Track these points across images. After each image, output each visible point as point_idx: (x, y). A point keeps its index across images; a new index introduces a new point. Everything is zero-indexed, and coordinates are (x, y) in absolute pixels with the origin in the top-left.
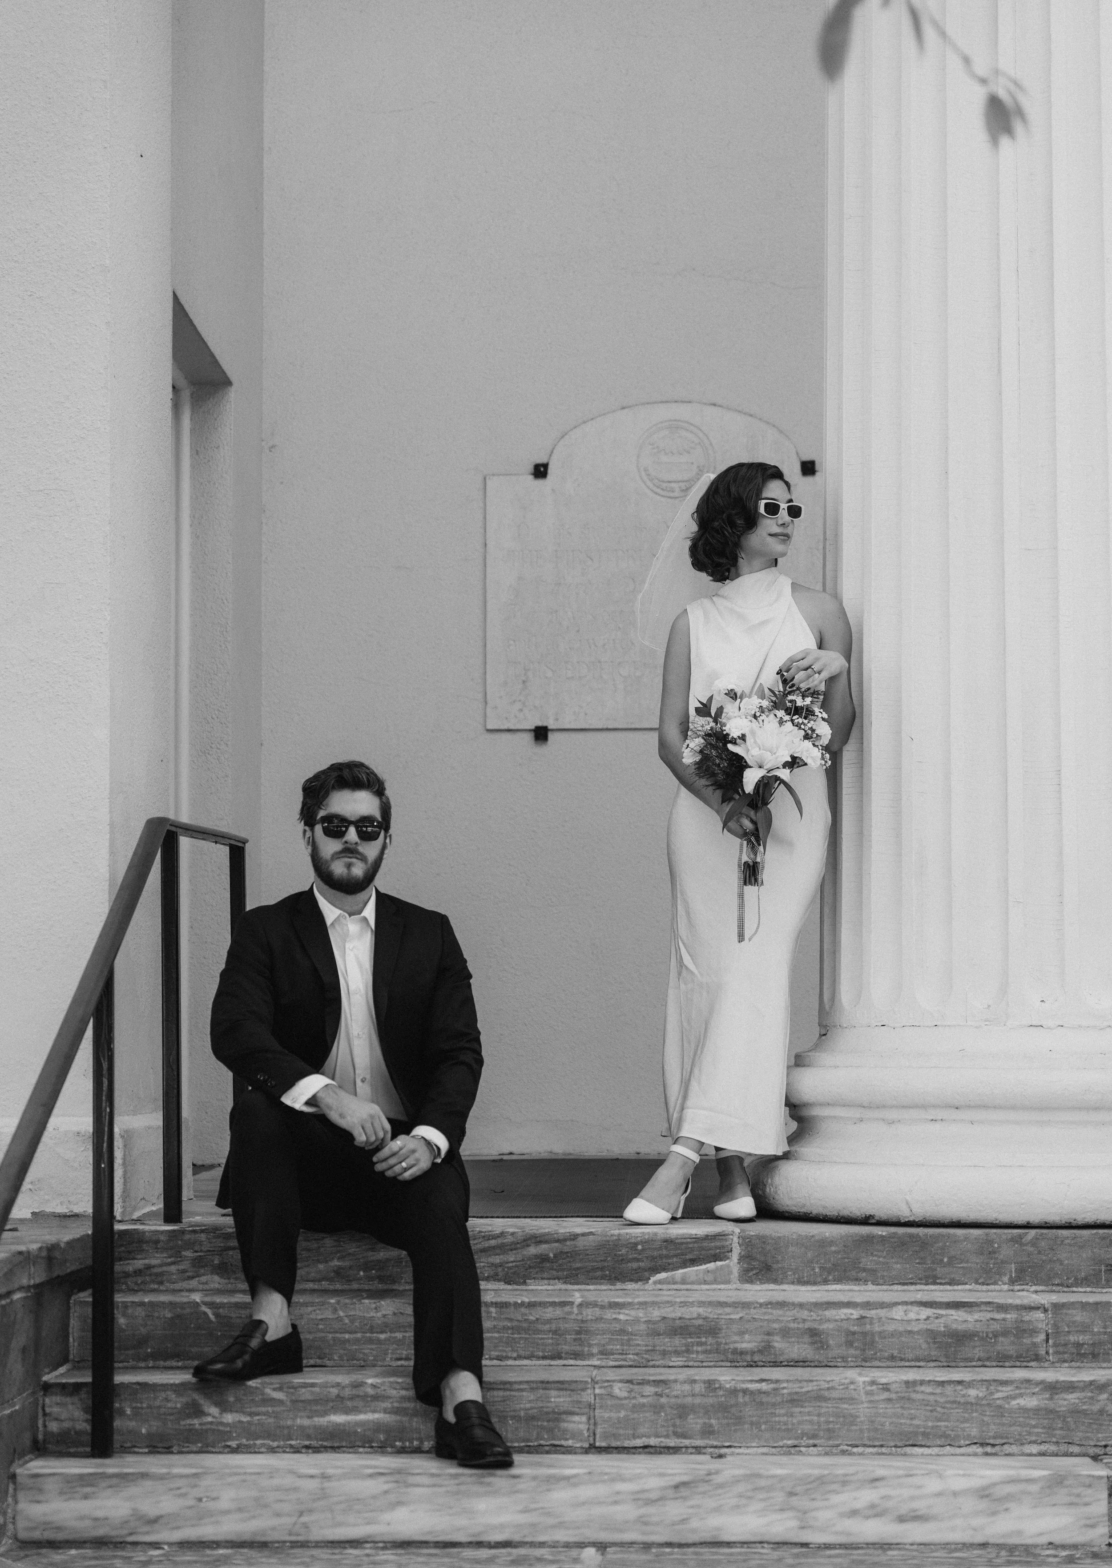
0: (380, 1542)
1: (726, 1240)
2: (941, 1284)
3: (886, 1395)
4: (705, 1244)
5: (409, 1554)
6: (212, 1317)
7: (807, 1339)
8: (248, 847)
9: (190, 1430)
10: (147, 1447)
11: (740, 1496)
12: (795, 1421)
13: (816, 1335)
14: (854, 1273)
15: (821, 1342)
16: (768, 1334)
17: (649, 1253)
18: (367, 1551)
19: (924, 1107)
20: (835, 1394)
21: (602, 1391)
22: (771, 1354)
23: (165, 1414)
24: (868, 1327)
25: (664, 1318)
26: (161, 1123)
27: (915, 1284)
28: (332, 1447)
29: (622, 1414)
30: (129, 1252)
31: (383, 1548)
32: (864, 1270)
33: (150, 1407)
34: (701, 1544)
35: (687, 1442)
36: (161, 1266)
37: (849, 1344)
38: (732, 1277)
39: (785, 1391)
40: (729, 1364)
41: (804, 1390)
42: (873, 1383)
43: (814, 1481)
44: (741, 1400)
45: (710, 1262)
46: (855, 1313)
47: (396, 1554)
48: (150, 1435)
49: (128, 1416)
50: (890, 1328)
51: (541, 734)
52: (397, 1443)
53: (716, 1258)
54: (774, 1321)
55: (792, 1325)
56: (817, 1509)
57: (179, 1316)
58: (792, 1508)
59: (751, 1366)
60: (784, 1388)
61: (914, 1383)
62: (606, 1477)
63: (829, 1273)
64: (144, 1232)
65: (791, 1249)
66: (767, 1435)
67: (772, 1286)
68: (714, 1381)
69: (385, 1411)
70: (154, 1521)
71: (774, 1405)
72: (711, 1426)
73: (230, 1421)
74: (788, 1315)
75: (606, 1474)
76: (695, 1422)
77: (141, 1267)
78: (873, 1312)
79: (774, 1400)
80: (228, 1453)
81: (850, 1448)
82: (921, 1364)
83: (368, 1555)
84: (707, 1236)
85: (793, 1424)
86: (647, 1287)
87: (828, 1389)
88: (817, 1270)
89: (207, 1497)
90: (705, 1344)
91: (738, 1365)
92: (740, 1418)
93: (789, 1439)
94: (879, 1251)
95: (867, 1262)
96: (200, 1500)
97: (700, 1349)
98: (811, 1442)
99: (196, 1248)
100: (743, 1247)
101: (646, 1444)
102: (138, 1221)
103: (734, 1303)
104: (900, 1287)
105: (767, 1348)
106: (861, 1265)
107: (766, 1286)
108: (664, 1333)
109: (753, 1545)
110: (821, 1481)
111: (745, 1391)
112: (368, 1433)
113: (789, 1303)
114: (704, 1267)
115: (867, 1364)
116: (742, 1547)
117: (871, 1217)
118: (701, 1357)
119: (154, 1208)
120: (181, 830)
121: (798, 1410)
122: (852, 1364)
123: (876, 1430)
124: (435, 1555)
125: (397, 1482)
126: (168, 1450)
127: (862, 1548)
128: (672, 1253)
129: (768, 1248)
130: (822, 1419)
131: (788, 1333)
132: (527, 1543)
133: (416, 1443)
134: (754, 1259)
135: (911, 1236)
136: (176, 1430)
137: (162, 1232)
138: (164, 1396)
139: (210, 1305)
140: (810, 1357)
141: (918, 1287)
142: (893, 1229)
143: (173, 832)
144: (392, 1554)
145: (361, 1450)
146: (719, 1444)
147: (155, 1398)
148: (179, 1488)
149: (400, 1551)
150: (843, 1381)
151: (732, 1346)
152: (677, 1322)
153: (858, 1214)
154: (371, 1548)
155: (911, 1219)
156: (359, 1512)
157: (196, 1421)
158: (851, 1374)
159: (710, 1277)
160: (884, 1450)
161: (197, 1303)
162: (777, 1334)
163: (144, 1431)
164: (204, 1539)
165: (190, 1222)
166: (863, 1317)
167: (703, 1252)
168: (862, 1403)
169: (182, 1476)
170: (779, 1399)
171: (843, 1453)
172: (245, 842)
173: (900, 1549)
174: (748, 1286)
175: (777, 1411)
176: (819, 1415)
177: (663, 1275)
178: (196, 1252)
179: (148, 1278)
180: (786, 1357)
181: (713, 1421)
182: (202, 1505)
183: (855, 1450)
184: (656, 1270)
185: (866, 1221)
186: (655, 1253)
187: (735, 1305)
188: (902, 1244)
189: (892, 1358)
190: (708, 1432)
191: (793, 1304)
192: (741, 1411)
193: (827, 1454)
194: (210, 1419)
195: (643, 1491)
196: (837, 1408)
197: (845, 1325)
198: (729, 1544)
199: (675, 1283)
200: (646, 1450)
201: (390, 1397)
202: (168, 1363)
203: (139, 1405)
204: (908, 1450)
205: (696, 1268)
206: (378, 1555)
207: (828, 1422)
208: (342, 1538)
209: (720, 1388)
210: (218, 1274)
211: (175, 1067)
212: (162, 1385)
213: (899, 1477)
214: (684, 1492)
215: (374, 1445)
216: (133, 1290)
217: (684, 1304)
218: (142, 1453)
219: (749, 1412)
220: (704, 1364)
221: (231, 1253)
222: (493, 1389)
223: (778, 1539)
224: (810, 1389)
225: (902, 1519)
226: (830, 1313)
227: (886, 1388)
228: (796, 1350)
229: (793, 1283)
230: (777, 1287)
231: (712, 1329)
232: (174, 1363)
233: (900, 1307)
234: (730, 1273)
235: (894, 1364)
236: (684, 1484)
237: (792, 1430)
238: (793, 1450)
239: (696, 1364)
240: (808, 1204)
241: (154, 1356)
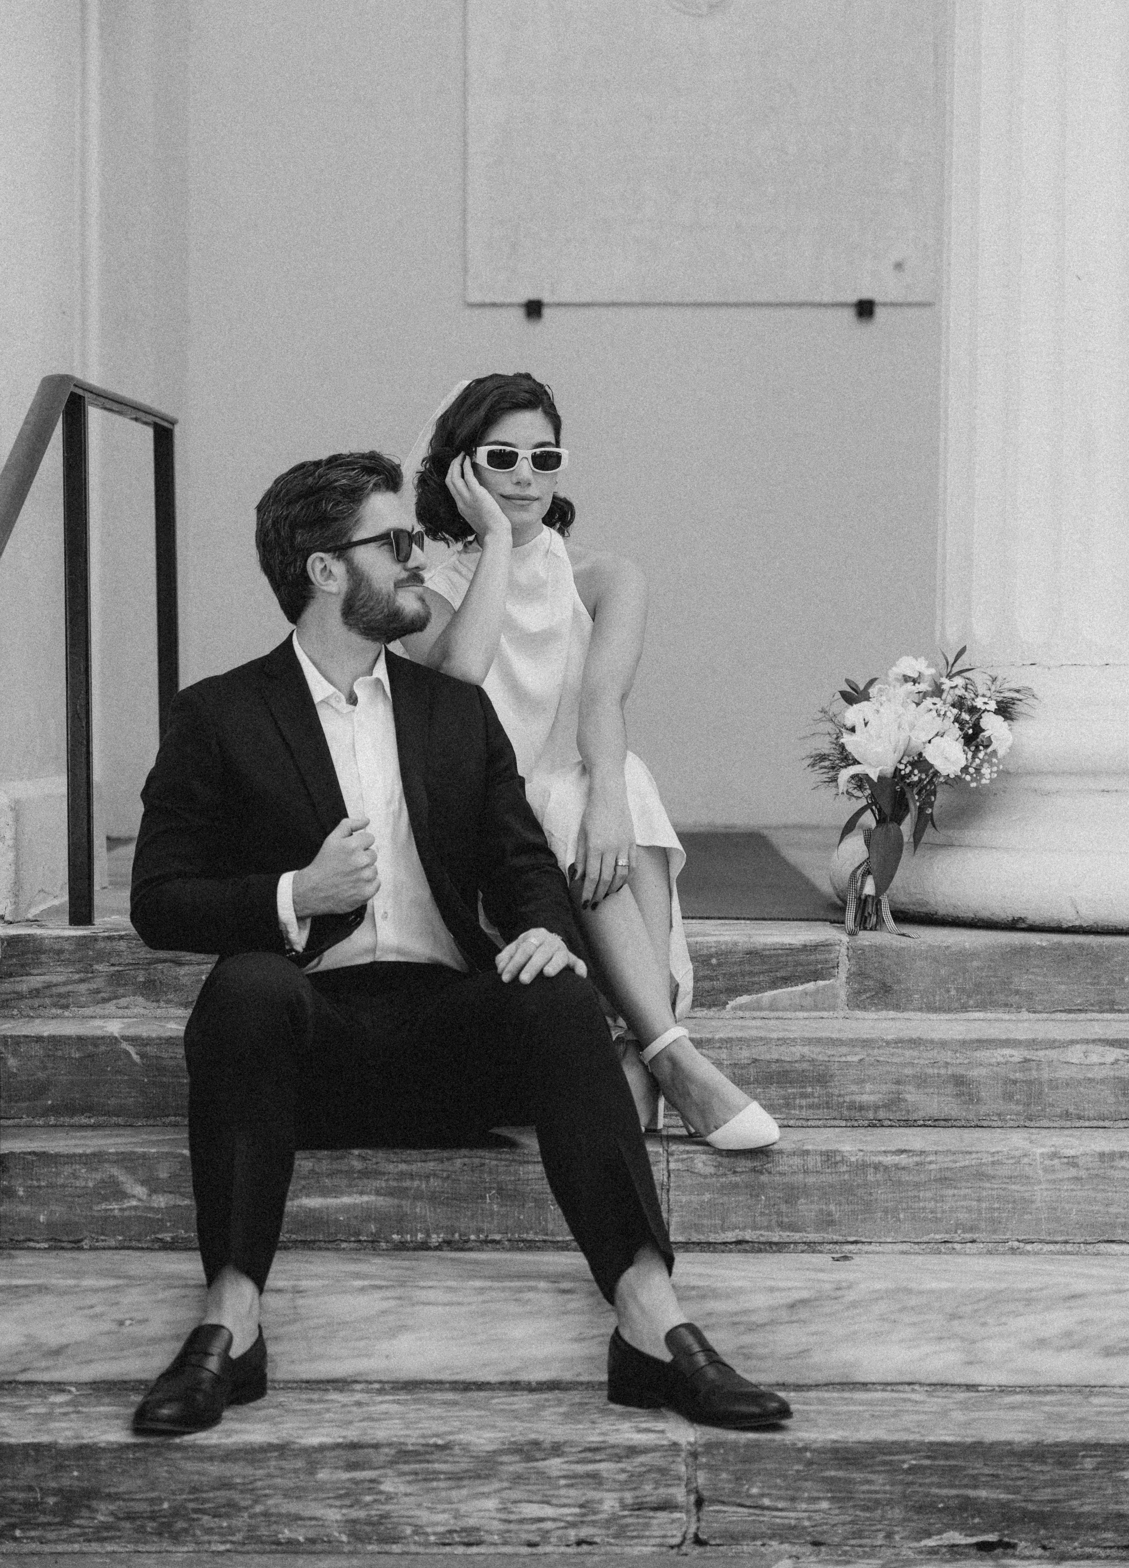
0: (375, 1382)
1: (830, 952)
2: (1120, 1011)
3: (1073, 1172)
4: (802, 957)
5: (416, 1401)
6: (136, 1057)
7: (950, 1089)
8: (177, 430)
9: (106, 1219)
10: (46, 1241)
11: (882, 1318)
12: (946, 1207)
13: (962, 1083)
14: (1002, 997)
15: (970, 1094)
16: (898, 1082)
17: (725, 970)
18: (358, 1397)
19: (1095, 774)
20: (1003, 1171)
21: (680, 1166)
22: (901, 1110)
23: (70, 1195)
24: (1034, 1073)
25: (755, 1061)
26: (64, 790)
27: (1086, 1011)
28: (304, 1242)
29: (707, 1197)
30: (22, 966)
31: (380, 1391)
32: (1017, 992)
33: (51, 1186)
34: (826, 1385)
35: (797, 1237)
36: (65, 984)
37: (1008, 1097)
38: (839, 1001)
39: (933, 1166)
40: (844, 1123)
41: (958, 1165)
42: (1054, 1155)
43: (985, 1299)
44: (870, 1178)
45: (809, 981)
46: (1017, 1055)
47: (398, 1402)
48: (49, 1225)
49: (20, 1198)
50: (1063, 1074)
51: (534, 309)
52: (395, 1236)
53: (816, 976)
54: (904, 1065)
55: (930, 1071)
56: (990, 1338)
57: (91, 1056)
58: (954, 1336)
59: (875, 1126)
60: (930, 1163)
61: (1112, 1156)
62: (694, 1293)
63: (969, 996)
64: (43, 938)
65: (919, 963)
66: (907, 1226)
67: (892, 1014)
68: (835, 1152)
69: (378, 1193)
70: (57, 1352)
71: (917, 1185)
72: (830, 1214)
73: (163, 1205)
74: (922, 1058)
75: (693, 1288)
76: (807, 1209)
77: (39, 985)
78: (1041, 1053)
79: (916, 1179)
80: (160, 1249)
81: (1022, 1245)
82: (1107, 1123)
83: (359, 1404)
84: (805, 946)
85: (943, 1212)
86: (724, 1014)
87: (993, 1163)
88: (953, 992)
89: (131, 1319)
90: (812, 1095)
91: (856, 1124)
92: (868, 1204)
93: (937, 1232)
94: (1038, 966)
95: (1022, 982)
96: (121, 1323)
97: (804, 1102)
98: (968, 1236)
99: (113, 961)
100: (853, 962)
101: (740, 1238)
102: (34, 922)
103: (851, 1040)
104: (1064, 1016)
105: (894, 1102)
106: (1012, 987)
107: (884, 1014)
108: (756, 1081)
109: (900, 1388)
110: (995, 1298)
111: (877, 1167)
112: (354, 1222)
113: (927, 1041)
114: (800, 988)
115: (1032, 1124)
116: (883, 1390)
117: (1021, 920)
118: (804, 1113)
119: (56, 902)
120: (90, 395)
121: (951, 1192)
122: (1012, 1123)
123: (1058, 1220)
124: (455, 1403)
125: (400, 1298)
126: (77, 1246)
127: (1052, 1392)
128: (757, 969)
129: (887, 962)
130: (984, 1205)
131: (925, 1081)
132: (582, 1383)
133: (420, 1236)
134: (868, 977)
135: (1081, 947)
136: (86, 1217)
137: (68, 938)
138: (70, 1170)
139: (133, 1040)
140: (954, 1114)
141: (1089, 1016)
142: (1056, 938)
143: (81, 397)
144: (394, 1402)
145: (344, 1245)
146: (841, 1239)
147: (58, 1174)
148: (92, 1307)
149: (403, 1397)
150: (1013, 1153)
151: (847, 1099)
152: (774, 1066)
153: (1003, 916)
154: (362, 1391)
155: (1077, 923)
156: (345, 1340)
157: (115, 1206)
158: (1017, 1140)
159: (808, 1002)
160: (1069, 1247)
161: (116, 1038)
162: (909, 1083)
163: (42, 1218)
164: (126, 1378)
165: (105, 923)
166: (1026, 1060)
167: (800, 968)
168: (1040, 1183)
169: (96, 1291)
170: (923, 1177)
171: (1013, 1251)
172: (173, 423)
173: (1105, 1394)
174: (859, 1014)
175: (921, 1194)
176: (979, 1200)
177: (744, 999)
178: (113, 965)
179: (48, 1001)
180: (921, 1114)
181: (832, 1207)
182: (125, 1330)
183: (1029, 1247)
184: (735, 991)
185: (1013, 925)
186: (736, 969)
187: (853, 1043)
188: (1067, 957)
189: (1067, 1115)
190: (827, 1222)
191: (932, 1042)
192: (871, 1194)
193: (990, 1253)
194: (134, 1203)
195: (746, 1312)
196: (1004, 1189)
197: (1002, 1071)
198: (864, 1386)
199: (760, 1009)
200: (739, 1247)
201: (384, 1174)
202: (76, 1120)
203: (35, 1183)
204: (1102, 1247)
205: (790, 989)
206: (375, 1404)
207: (992, 1209)
208: (322, 1376)
209: (842, 1161)
210: (143, 995)
211: (83, 716)
212: (68, 1156)
213: (1105, 1293)
214: (804, 1313)
215: (361, 1238)
216: (28, 1016)
217: (783, 1041)
218: (39, 1249)
219: (880, 1194)
220: (809, 1123)
221: (160, 966)
222: (528, 1162)
223: (934, 1380)
224: (967, 1163)
225: (1108, 1352)
226: (982, 1055)
227: (1072, 1162)
228: (935, 1106)
229: (920, 1010)
230: (900, 1015)
231: (823, 1079)
232: (84, 1120)
233: (1078, 1046)
234: (836, 996)
235: (1069, 1124)
236: (804, 1302)
237: (941, 1220)
238: (942, 1247)
239: (799, 1123)
240: (932, 902)
241: (54, 1110)
